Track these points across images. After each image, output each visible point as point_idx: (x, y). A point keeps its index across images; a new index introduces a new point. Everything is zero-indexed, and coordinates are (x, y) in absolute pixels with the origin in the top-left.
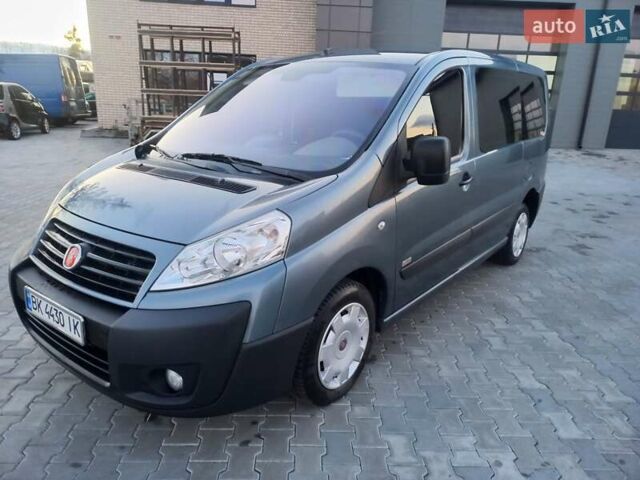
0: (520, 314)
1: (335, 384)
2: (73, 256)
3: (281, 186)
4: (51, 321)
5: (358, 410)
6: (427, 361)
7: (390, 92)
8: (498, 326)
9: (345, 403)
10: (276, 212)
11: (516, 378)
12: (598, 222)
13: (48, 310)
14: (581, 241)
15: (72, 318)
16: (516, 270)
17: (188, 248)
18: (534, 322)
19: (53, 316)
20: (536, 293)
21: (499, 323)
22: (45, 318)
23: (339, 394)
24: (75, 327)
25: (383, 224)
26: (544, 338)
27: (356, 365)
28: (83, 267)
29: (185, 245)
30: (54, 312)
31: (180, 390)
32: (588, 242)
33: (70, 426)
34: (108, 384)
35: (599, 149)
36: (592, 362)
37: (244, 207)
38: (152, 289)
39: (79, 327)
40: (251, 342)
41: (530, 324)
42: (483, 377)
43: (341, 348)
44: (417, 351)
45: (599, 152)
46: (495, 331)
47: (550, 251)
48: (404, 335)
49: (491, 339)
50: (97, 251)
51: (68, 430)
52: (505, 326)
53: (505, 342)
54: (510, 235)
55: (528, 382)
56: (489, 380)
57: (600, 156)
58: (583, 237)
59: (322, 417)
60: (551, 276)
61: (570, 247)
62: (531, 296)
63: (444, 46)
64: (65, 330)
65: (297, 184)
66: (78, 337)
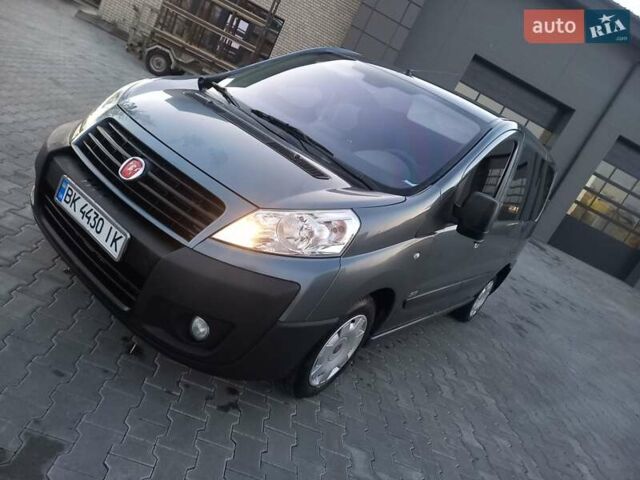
0: (467, 373)
1: (316, 382)
2: (133, 169)
3: (349, 186)
4: (84, 222)
5: (326, 413)
6: (389, 388)
7: (465, 140)
8: (449, 376)
9: (315, 402)
10: (350, 211)
11: (460, 431)
12: (534, 309)
13: (86, 210)
14: (520, 322)
15: (114, 230)
16: (467, 327)
17: (261, 211)
18: (478, 383)
19: (89, 218)
20: (481, 357)
21: (450, 374)
22: (77, 216)
23: (315, 392)
24: (115, 240)
25: (418, 255)
26: (484, 402)
27: (336, 370)
28: (142, 184)
29: (259, 208)
30: (92, 214)
31: (202, 341)
32: (526, 326)
33: (54, 330)
34: (126, 309)
35: (543, 242)
36: (520, 439)
37: (330, 191)
38: (214, 236)
39: (120, 243)
40: (284, 322)
41: (475, 385)
42: (433, 419)
43: (335, 352)
44: (380, 375)
45: (541, 244)
46: (446, 380)
47: (494, 321)
48: (370, 354)
49: (443, 387)
50: (160, 174)
51: (52, 334)
52: (454, 378)
53: (453, 392)
54: (476, 296)
55: (469, 438)
56: (439, 425)
57: (542, 249)
58: (522, 318)
59: (295, 407)
60: (494, 345)
61: (511, 324)
62: (477, 357)
63: (456, 90)
64: (101, 239)
65: (366, 190)
66: (115, 252)
